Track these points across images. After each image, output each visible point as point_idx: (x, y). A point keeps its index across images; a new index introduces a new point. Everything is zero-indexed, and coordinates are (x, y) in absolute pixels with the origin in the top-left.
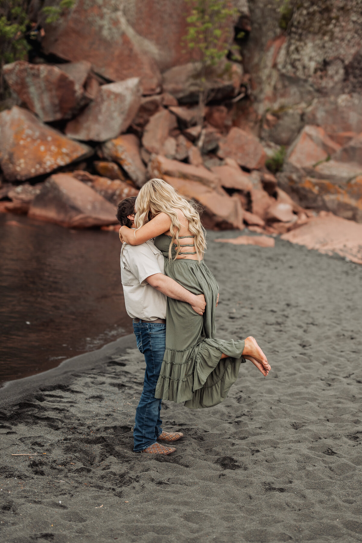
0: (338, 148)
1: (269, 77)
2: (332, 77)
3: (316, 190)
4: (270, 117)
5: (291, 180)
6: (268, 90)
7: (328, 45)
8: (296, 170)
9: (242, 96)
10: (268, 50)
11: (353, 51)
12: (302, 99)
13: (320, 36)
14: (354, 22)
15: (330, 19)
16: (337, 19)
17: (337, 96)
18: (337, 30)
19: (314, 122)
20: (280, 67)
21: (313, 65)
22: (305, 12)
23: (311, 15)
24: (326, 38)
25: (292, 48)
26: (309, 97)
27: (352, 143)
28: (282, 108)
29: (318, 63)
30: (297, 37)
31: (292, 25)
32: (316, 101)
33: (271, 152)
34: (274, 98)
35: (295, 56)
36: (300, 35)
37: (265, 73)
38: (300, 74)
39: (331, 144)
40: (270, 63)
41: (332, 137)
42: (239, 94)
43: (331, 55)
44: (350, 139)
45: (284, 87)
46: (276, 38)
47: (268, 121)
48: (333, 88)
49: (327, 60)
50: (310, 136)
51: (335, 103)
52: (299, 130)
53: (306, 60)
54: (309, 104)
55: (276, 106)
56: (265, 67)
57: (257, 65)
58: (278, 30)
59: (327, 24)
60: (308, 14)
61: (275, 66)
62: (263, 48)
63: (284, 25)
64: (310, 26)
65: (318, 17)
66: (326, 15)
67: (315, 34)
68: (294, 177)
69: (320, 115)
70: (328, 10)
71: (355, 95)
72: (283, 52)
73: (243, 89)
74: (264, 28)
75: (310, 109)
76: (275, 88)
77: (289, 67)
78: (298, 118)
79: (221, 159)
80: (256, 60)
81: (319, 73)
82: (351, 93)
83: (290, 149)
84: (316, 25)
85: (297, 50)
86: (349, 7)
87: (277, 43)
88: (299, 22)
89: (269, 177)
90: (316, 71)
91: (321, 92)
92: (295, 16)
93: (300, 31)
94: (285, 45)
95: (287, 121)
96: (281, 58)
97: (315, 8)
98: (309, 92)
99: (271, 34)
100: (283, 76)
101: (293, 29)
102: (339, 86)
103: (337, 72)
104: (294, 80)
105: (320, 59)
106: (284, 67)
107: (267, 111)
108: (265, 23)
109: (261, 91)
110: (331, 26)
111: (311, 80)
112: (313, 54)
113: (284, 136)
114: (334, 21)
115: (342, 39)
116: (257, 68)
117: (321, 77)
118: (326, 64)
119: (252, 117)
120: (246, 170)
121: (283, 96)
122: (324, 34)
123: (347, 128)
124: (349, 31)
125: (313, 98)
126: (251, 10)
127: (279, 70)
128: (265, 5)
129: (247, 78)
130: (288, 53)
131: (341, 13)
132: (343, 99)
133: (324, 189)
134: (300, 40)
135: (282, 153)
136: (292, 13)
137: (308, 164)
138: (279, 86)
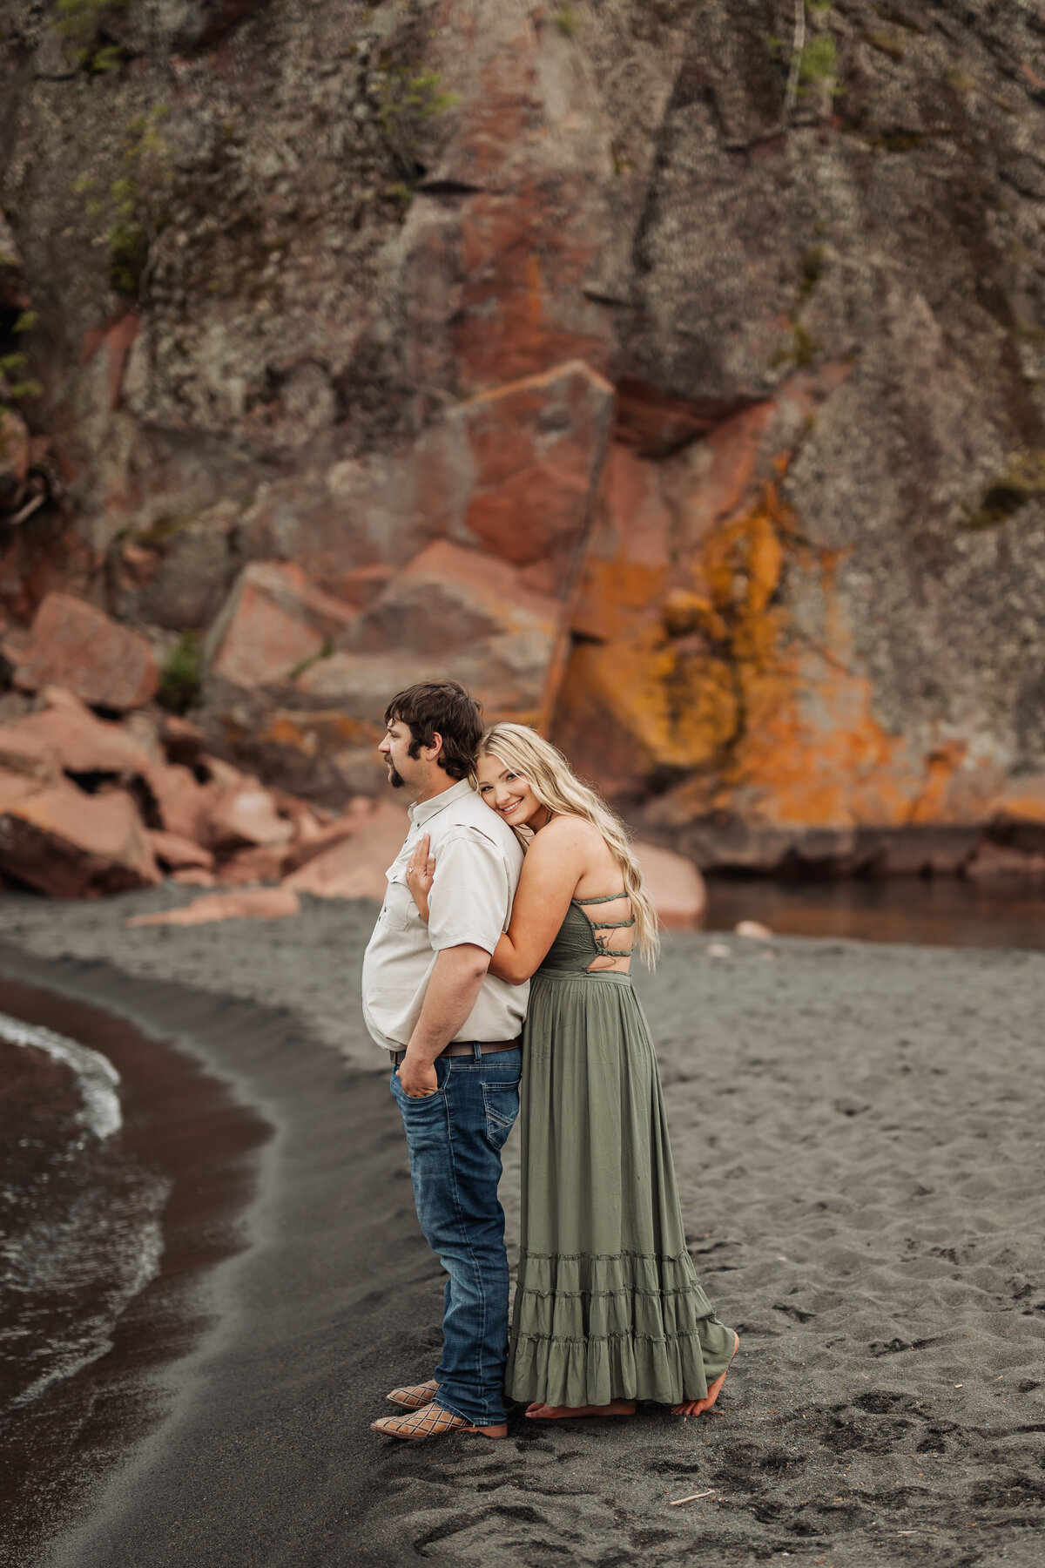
0: (351, 617)
1: (110, 436)
2: (300, 416)
3: (309, 743)
4: (134, 554)
5: (229, 724)
6: (113, 477)
7: (273, 324)
8: (243, 694)
9: (36, 503)
10: (90, 359)
11: (350, 334)
12: (220, 490)
13: (242, 302)
14: (337, 252)
15: (262, 252)
16: (284, 247)
17: (325, 467)
18: (290, 279)
19: (269, 552)
20: (137, 403)
21: (236, 388)
22: (182, 238)
23: (203, 244)
24: (263, 306)
25: (165, 345)
26: (241, 483)
27: (390, 596)
28: (163, 522)
29: (251, 381)
30: (172, 312)
31: (151, 280)
32: (263, 490)
33: (158, 653)
34: (133, 498)
35: (178, 369)
36: (183, 305)
37: (94, 428)
38: (202, 416)
39: (330, 607)
40: (103, 397)
41: (327, 588)
42: (27, 499)
43: (287, 353)
44: (379, 585)
45: (160, 461)
46: (108, 322)
47: (130, 567)
48: (309, 446)
49: (279, 367)
50: (265, 593)
51: (323, 489)
52: (229, 580)
53: (213, 375)
54: (247, 502)
55: (144, 520)
56: (92, 410)
57: (65, 407)
58: (111, 299)
59: (258, 266)
60: (193, 242)
61: (121, 402)
62: (73, 357)
63: (126, 280)
64: (207, 277)
65: (223, 248)
66: (247, 241)
67: (228, 297)
68: (240, 715)
69: (284, 527)
70: (250, 224)
71: (375, 459)
72: (138, 360)
73: (37, 484)
74: (66, 298)
75: (251, 515)
76: (133, 468)
77: (166, 402)
78: (220, 546)
80: (59, 394)
81: (260, 410)
82: (362, 453)
83: (211, 639)
84: (225, 272)
85: (180, 350)
86: (311, 211)
87: (115, 338)
88: (170, 269)
90: (249, 404)
91: (275, 461)
92: (154, 251)
93: (178, 294)
94: (140, 340)
95: (186, 560)
96: (137, 377)
97: (209, 223)
98: (240, 468)
99: (89, 313)
100: (150, 430)
101: (157, 291)
102: (326, 439)
103: (313, 401)
104: (189, 439)
105: (256, 368)
106: (151, 402)
107: (120, 537)
108: (67, 282)
109: (93, 481)
110: (270, 271)
111: (238, 431)
112: (232, 357)
113: (187, 602)
114: (275, 256)
115: (312, 305)
116: (66, 415)
117: (269, 420)
118: (274, 382)
119: (79, 560)
121: (159, 487)
122: (255, 295)
123: (368, 556)
124: (326, 278)
125: (255, 483)
126: (20, 249)
127: (135, 416)
128: (55, 231)
129: (42, 445)
130: (154, 362)
131: (290, 230)
132: (341, 477)
133: (333, 739)
134: (184, 320)
135: (187, 650)
136: (143, 246)
137: (275, 672)
138: (145, 460)
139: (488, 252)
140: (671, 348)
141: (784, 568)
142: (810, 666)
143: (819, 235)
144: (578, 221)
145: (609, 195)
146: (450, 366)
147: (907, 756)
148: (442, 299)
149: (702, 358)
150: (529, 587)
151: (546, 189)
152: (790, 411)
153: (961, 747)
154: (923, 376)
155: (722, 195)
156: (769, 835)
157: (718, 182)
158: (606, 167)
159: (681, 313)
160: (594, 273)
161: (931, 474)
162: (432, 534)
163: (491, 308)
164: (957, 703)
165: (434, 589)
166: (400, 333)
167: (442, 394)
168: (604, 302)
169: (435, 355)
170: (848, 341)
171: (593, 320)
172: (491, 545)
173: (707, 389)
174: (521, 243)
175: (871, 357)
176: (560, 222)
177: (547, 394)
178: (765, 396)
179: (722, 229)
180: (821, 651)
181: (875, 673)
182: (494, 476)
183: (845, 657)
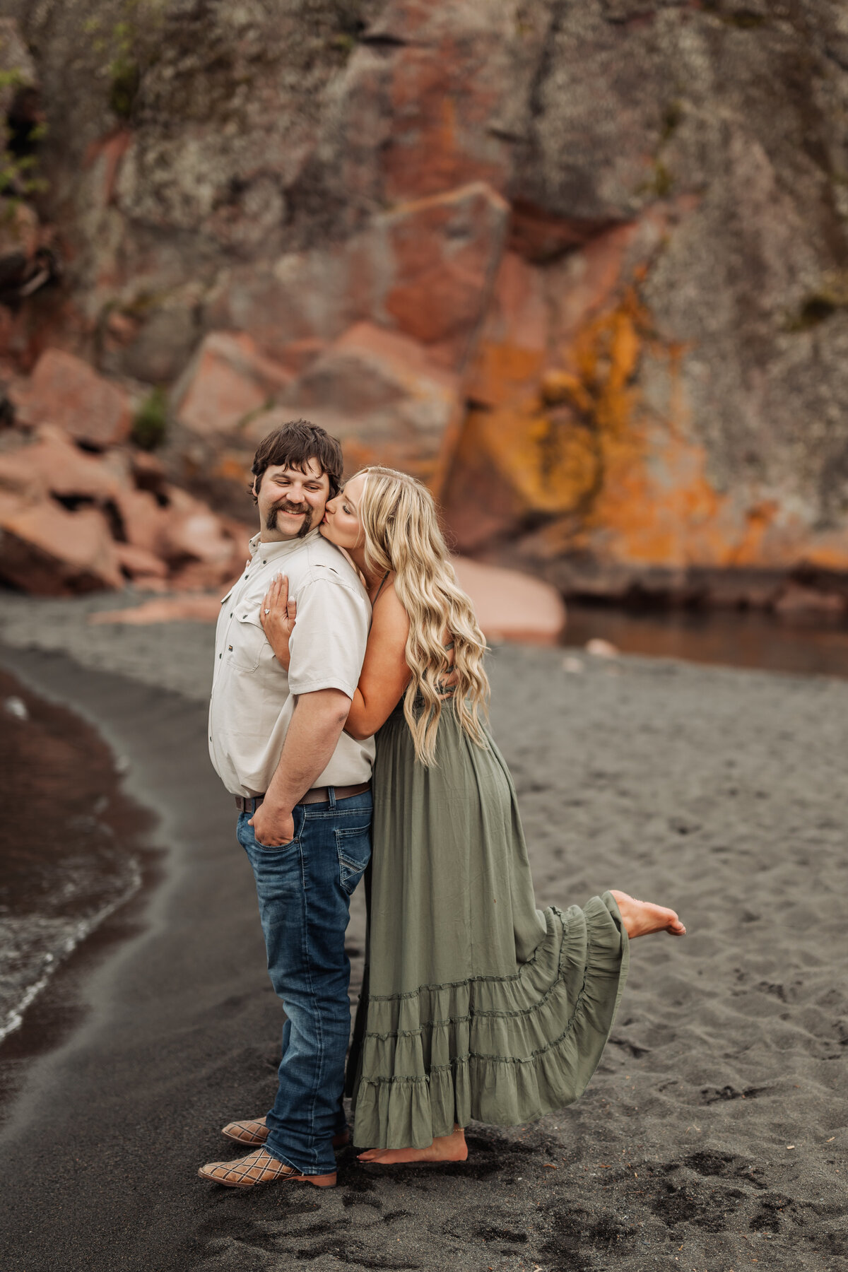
0: (289, 380)
1: (103, 228)
2: (255, 218)
4: (118, 322)
5: (187, 462)
6: (104, 260)
7: (238, 143)
8: (197, 438)
9: (40, 279)
10: (91, 164)
11: (299, 153)
12: (189, 274)
13: (211, 126)
14: (293, 88)
15: (231, 88)
16: (249, 82)
17: (274, 258)
18: (253, 108)
19: (225, 324)
20: (127, 201)
21: (206, 193)
22: (168, 72)
23: (185, 77)
24: (231, 128)
25: (151, 157)
26: (204, 270)
27: (322, 365)
28: (144, 298)
29: (218, 187)
30: (158, 130)
31: (143, 105)
32: (224, 277)
33: (134, 402)
34: (120, 277)
35: (160, 176)
36: (166, 125)
37: (91, 220)
38: (178, 215)
39: (273, 371)
40: (99, 195)
41: (273, 354)
42: (35, 273)
43: (247, 167)
44: (312, 356)
45: (143, 249)
46: (106, 137)
47: (115, 334)
48: (262, 244)
49: (243, 177)
50: (221, 359)
51: (270, 276)
52: (193, 346)
53: (188, 182)
54: (210, 283)
55: (128, 295)
56: (90, 206)
57: (69, 203)
58: (110, 119)
59: (229, 95)
60: (178, 75)
61: (113, 201)
62: (78, 164)
63: (122, 104)
64: (187, 103)
65: (201, 81)
66: (220, 76)
67: (203, 119)
68: (197, 454)
69: (240, 306)
70: (223, 63)
71: (316, 255)
72: (129, 169)
73: (42, 264)
74: (75, 115)
75: (213, 296)
76: (121, 255)
77: (149, 203)
78: (186, 320)
79: (27, 430)
80: (64, 191)
81: (224, 212)
82: (305, 249)
83: (175, 393)
84: (201, 101)
85: (163, 161)
86: (270, 55)
87: (110, 150)
88: (158, 96)
89: (146, 461)
90: (217, 204)
91: (235, 253)
92: (148, 81)
93: (163, 116)
94: (131, 152)
95: (162, 330)
96: (128, 181)
97: (189, 62)
98: (205, 258)
99: (92, 129)
100: (136, 225)
101: (147, 114)
102: (275, 237)
103: (266, 206)
104: (166, 232)
105: (222, 177)
106: (138, 200)
107: (108, 308)
108: (75, 103)
109: (88, 263)
110: (236, 102)
111: (207, 228)
112: (205, 168)
113: (158, 362)
114: (242, 90)
115: (269, 129)
116: (70, 209)
117: (233, 219)
118: (235, 190)
119: (74, 325)
120: (89, 448)
121: (142, 269)
122: (225, 118)
123: (304, 331)
124: (282, 108)
125: (216, 269)
126: (40, 74)
127: (124, 213)
128: (69, 61)
129: (48, 234)
130: (142, 171)
131: (254, 69)
132: (287, 267)
134: (167, 136)
135: (159, 400)
136: (136, 77)
137: (227, 421)
138: (131, 247)
139: (412, 92)
140: (556, 177)
141: (639, 358)
142: (656, 436)
143: (680, 92)
144: (486, 72)
145: (512, 52)
146: (378, 184)
147: (731, 510)
148: (374, 129)
149: (581, 185)
150: (433, 363)
151: (461, 45)
152: (648, 232)
153: (774, 506)
154: (757, 209)
155: (603, 56)
156: (617, 570)
157: (600, 47)
158: (510, 29)
159: (567, 148)
160: (497, 113)
161: (760, 286)
162: (357, 316)
163: (412, 139)
164: (773, 471)
165: (356, 363)
166: (340, 155)
167: (371, 205)
168: (505, 137)
169: (366, 174)
170: (698, 177)
171: (495, 152)
172: (404, 328)
173: (584, 211)
174: (440, 87)
175: (717, 192)
176: (472, 72)
177: (454, 209)
178: (629, 219)
179: (602, 83)
180: (667, 424)
181: (709, 444)
182: (409, 272)
183: (684, 428)
